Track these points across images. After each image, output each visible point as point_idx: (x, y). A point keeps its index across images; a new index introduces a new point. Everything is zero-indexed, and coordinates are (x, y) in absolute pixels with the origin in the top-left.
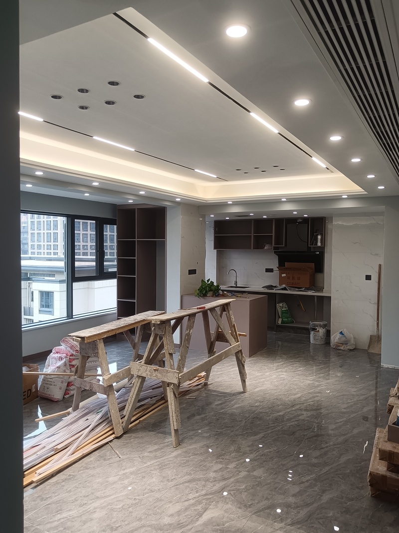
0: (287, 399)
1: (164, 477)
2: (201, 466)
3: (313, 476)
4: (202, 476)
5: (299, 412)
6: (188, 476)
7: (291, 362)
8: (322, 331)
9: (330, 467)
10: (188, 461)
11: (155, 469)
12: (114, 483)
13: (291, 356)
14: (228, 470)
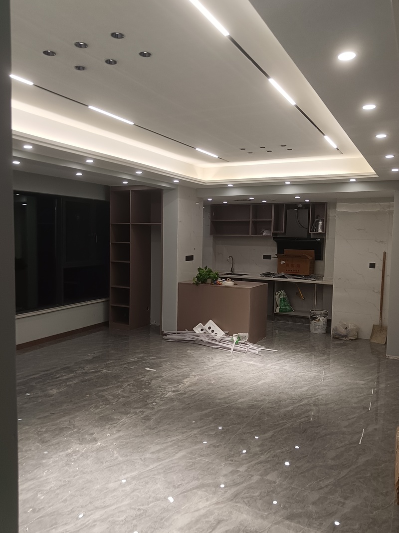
0: (293, 393)
1: (170, 483)
2: (208, 469)
3: (332, 480)
4: (211, 481)
5: (308, 408)
6: (196, 481)
7: (293, 352)
8: (322, 321)
9: (349, 470)
10: (194, 463)
11: (159, 474)
12: (115, 490)
13: (292, 347)
14: (239, 473)
